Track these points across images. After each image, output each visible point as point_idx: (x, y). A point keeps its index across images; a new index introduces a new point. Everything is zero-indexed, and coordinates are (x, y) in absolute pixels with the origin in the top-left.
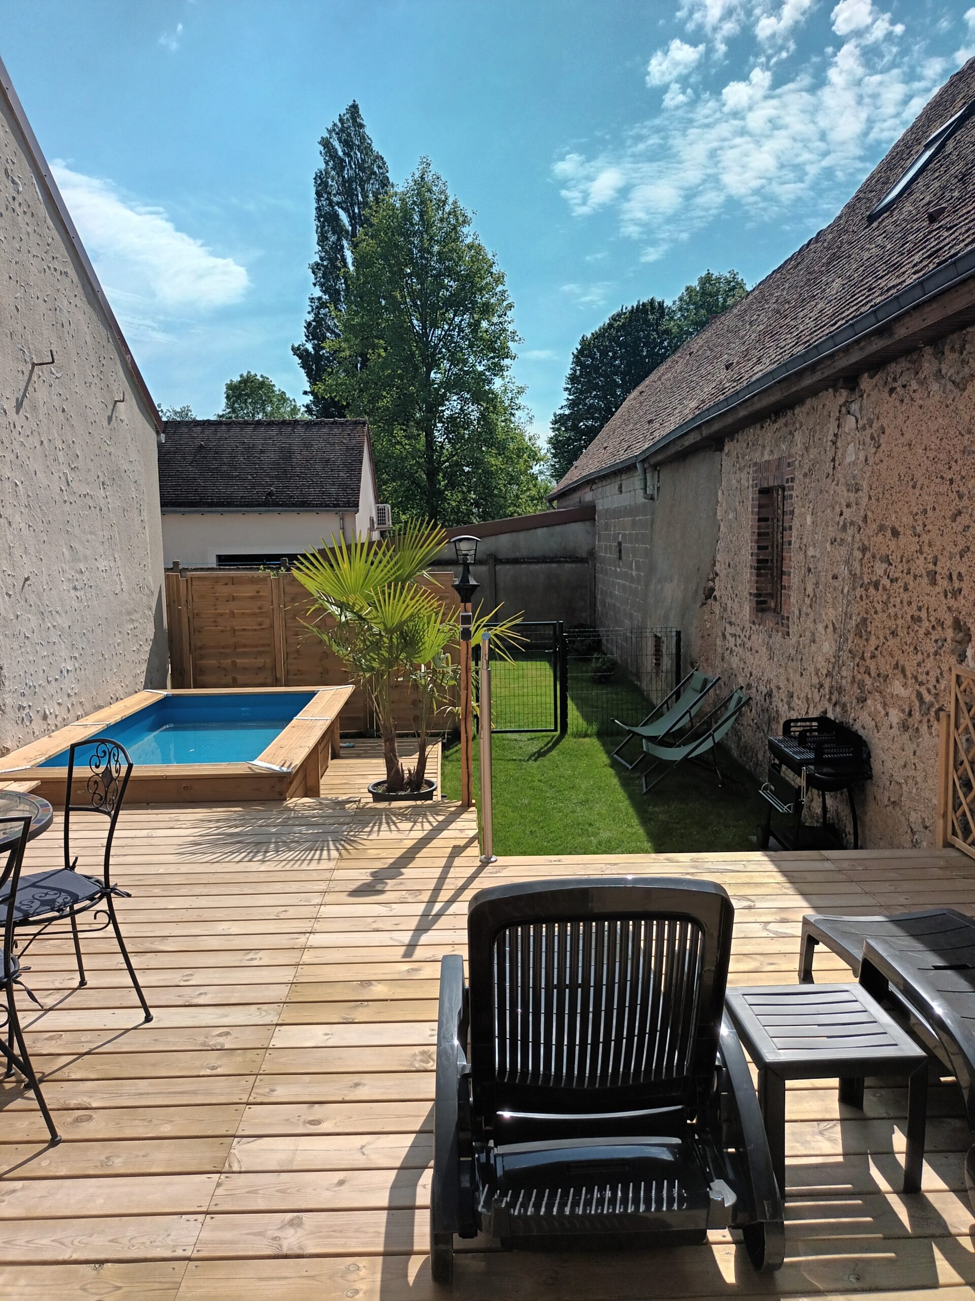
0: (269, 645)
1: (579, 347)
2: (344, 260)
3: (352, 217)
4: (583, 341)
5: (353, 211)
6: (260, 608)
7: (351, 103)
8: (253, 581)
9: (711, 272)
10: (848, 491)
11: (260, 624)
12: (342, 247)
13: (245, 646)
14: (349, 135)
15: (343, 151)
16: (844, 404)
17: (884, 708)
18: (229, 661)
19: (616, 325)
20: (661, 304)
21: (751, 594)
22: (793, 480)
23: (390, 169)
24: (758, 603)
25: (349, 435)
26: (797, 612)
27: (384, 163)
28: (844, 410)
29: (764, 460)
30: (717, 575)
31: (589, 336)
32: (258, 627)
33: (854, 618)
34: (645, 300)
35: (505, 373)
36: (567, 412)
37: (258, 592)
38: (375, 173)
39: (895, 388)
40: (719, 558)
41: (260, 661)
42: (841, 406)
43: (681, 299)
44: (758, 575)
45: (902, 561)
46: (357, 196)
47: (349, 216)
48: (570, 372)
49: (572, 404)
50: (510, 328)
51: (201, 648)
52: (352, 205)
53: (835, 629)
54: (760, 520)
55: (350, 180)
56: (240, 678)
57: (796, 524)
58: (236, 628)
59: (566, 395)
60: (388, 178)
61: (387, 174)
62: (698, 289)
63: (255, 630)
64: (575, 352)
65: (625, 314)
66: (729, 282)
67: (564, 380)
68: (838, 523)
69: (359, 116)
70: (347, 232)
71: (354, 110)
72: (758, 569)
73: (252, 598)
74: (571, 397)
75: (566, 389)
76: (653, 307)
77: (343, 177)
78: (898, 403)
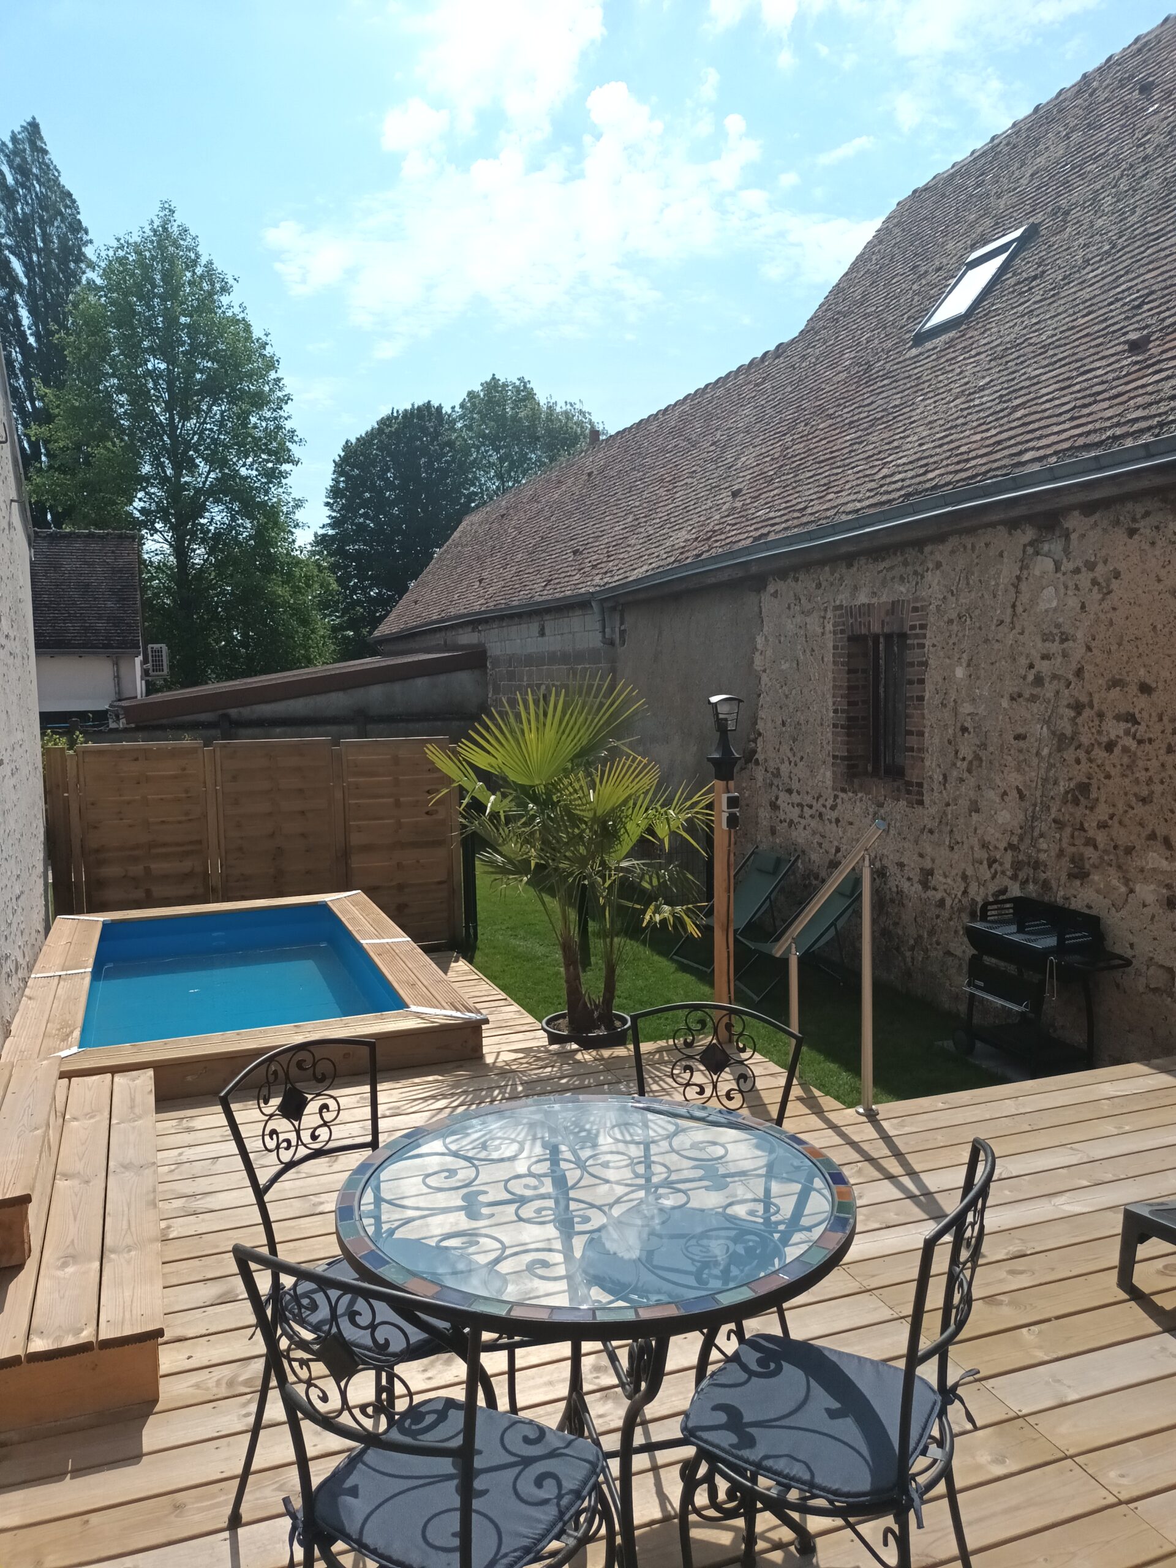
0: (200, 842)
1: (342, 454)
2: (18, 321)
3: (28, 267)
4: (347, 447)
5: (31, 258)
6: (187, 792)
7: (29, 119)
8: (174, 753)
9: (497, 377)
10: (1044, 641)
11: (187, 814)
12: (15, 305)
13: (164, 845)
14: (24, 159)
15: (16, 180)
16: (1031, 544)
17: (1126, 884)
18: (141, 867)
19: (387, 431)
20: (440, 408)
21: (835, 757)
22: (923, 627)
23: (81, 210)
24: (850, 767)
25: (113, 552)
26: (938, 777)
27: (74, 201)
28: (1030, 550)
29: (858, 603)
30: (760, 734)
31: (354, 441)
32: (184, 818)
33: (1062, 783)
34: (419, 402)
35: (284, 481)
36: (331, 532)
37: (184, 769)
38: (61, 214)
39: (1137, 530)
40: (762, 714)
41: (187, 865)
42: (1025, 546)
43: (462, 406)
44: (848, 735)
45: (1161, 720)
46: (36, 240)
47: (25, 265)
48: (331, 483)
49: (335, 523)
50: (288, 425)
51: (97, 851)
52: (29, 252)
53: (1022, 796)
54: (849, 672)
55: (26, 218)
56: (158, 891)
57: (933, 677)
58: (151, 820)
59: (327, 512)
60: (79, 222)
61: (78, 217)
62: (482, 394)
63: (180, 822)
64: (337, 459)
65: (397, 418)
66: (518, 391)
67: (324, 493)
68: (1024, 678)
69: (41, 139)
70: (21, 285)
71: (33, 128)
72: (848, 727)
73: (175, 777)
74: (334, 514)
75: (327, 504)
76: (430, 414)
77: (16, 213)
78: (1146, 547)
